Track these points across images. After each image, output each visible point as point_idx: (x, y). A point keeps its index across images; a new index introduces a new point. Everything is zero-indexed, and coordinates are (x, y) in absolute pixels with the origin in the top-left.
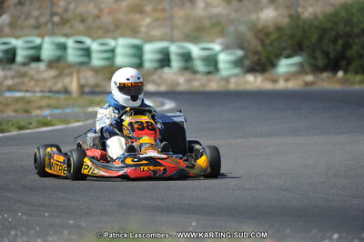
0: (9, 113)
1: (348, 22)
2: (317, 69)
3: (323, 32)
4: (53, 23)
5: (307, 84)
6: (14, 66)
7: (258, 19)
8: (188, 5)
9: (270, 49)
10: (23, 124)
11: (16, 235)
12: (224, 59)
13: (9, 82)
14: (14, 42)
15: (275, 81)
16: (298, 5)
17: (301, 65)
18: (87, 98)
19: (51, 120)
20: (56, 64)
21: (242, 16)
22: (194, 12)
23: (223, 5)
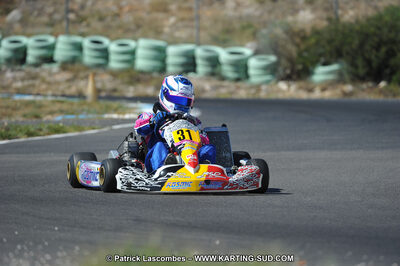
0: (18, 118)
1: (393, 28)
2: (357, 78)
3: (365, 36)
4: (68, 20)
5: (345, 94)
6: (24, 67)
7: (295, 22)
8: (216, 5)
9: (305, 54)
10: (32, 130)
11: (23, 248)
12: (253, 63)
13: (19, 84)
14: (25, 40)
15: (311, 90)
16: (338, 7)
17: (340, 73)
18: (103, 103)
19: (62, 127)
20: (70, 66)
21: (277, 18)
22: (223, 12)
23: (257, 6)
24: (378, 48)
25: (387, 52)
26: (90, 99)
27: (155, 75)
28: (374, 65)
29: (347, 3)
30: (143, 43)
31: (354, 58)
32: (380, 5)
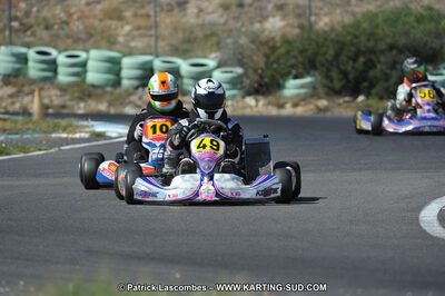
1: (371, 36)
2: (333, 92)
3: (341, 46)
4: (11, 28)
5: (319, 110)
7: (263, 30)
8: (176, 10)
9: (275, 66)
12: (217, 75)
15: (281, 106)
16: (311, 14)
17: (313, 87)
18: (49, 119)
19: (5, 148)
20: (13, 80)
21: (243, 25)
22: (184, 20)
23: (221, 11)
24: (355, 60)
25: (365, 63)
26: (35, 117)
27: (109, 89)
28: (351, 76)
29: (321, 9)
30: (94, 53)
31: (328, 70)
32: (357, 10)
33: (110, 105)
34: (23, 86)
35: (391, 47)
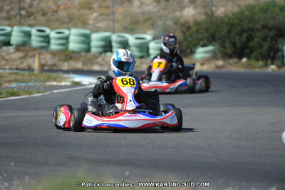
1: (251, 20)
2: (226, 56)
3: (231, 26)
4: (20, 15)
5: (218, 67)
7: (182, 16)
8: (126, 4)
9: (190, 39)
12: (152, 45)
16: (212, 5)
17: (214, 52)
18: (45, 74)
19: (17, 92)
20: (22, 48)
21: (169, 13)
22: (131, 10)
23: (155, 4)
24: (240, 35)
25: (247, 37)
26: (36, 72)
27: (83, 54)
28: (238, 45)
29: (219, 3)
30: (74, 31)
31: (223, 42)
32: (242, 3)
33: (84, 64)
34: (28, 51)
35: (264, 27)
